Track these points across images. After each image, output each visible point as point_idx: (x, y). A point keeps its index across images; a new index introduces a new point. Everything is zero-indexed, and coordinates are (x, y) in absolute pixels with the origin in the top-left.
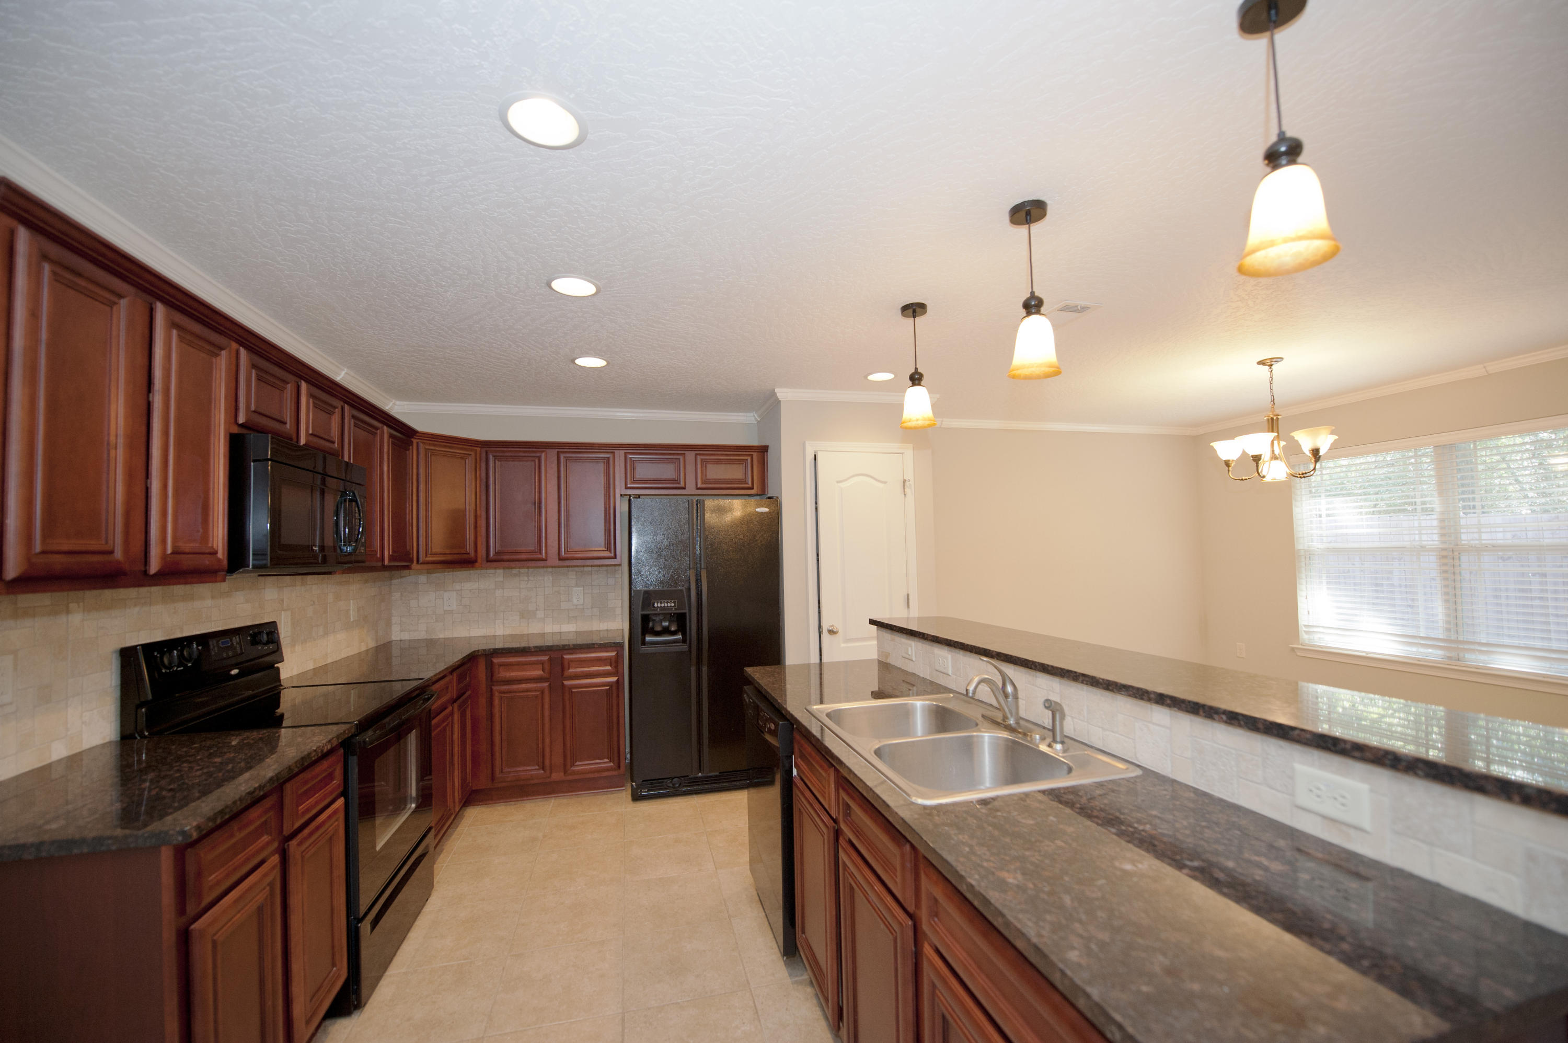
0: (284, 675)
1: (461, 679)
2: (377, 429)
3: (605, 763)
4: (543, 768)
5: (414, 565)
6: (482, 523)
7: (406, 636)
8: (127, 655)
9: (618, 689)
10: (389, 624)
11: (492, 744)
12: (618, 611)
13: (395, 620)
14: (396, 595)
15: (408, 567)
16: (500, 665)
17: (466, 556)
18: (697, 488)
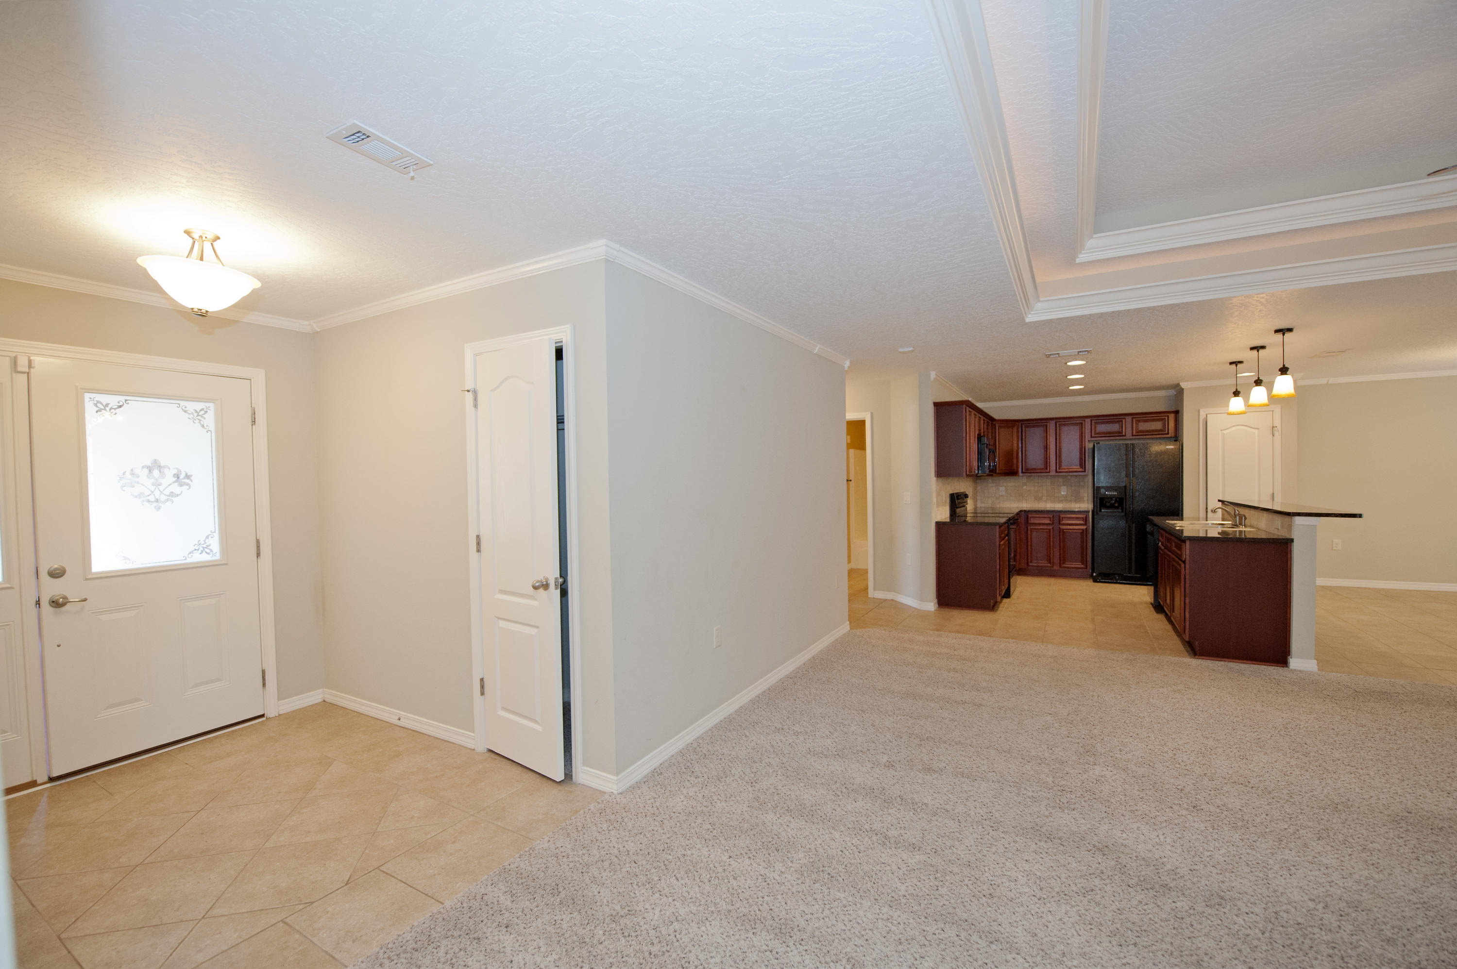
0: (968, 510)
3: (1079, 565)
4: (1050, 563)
6: (1020, 456)
8: (951, 495)
9: (1086, 532)
11: (1027, 549)
12: (1086, 499)
16: (1031, 518)
18: (1133, 435)
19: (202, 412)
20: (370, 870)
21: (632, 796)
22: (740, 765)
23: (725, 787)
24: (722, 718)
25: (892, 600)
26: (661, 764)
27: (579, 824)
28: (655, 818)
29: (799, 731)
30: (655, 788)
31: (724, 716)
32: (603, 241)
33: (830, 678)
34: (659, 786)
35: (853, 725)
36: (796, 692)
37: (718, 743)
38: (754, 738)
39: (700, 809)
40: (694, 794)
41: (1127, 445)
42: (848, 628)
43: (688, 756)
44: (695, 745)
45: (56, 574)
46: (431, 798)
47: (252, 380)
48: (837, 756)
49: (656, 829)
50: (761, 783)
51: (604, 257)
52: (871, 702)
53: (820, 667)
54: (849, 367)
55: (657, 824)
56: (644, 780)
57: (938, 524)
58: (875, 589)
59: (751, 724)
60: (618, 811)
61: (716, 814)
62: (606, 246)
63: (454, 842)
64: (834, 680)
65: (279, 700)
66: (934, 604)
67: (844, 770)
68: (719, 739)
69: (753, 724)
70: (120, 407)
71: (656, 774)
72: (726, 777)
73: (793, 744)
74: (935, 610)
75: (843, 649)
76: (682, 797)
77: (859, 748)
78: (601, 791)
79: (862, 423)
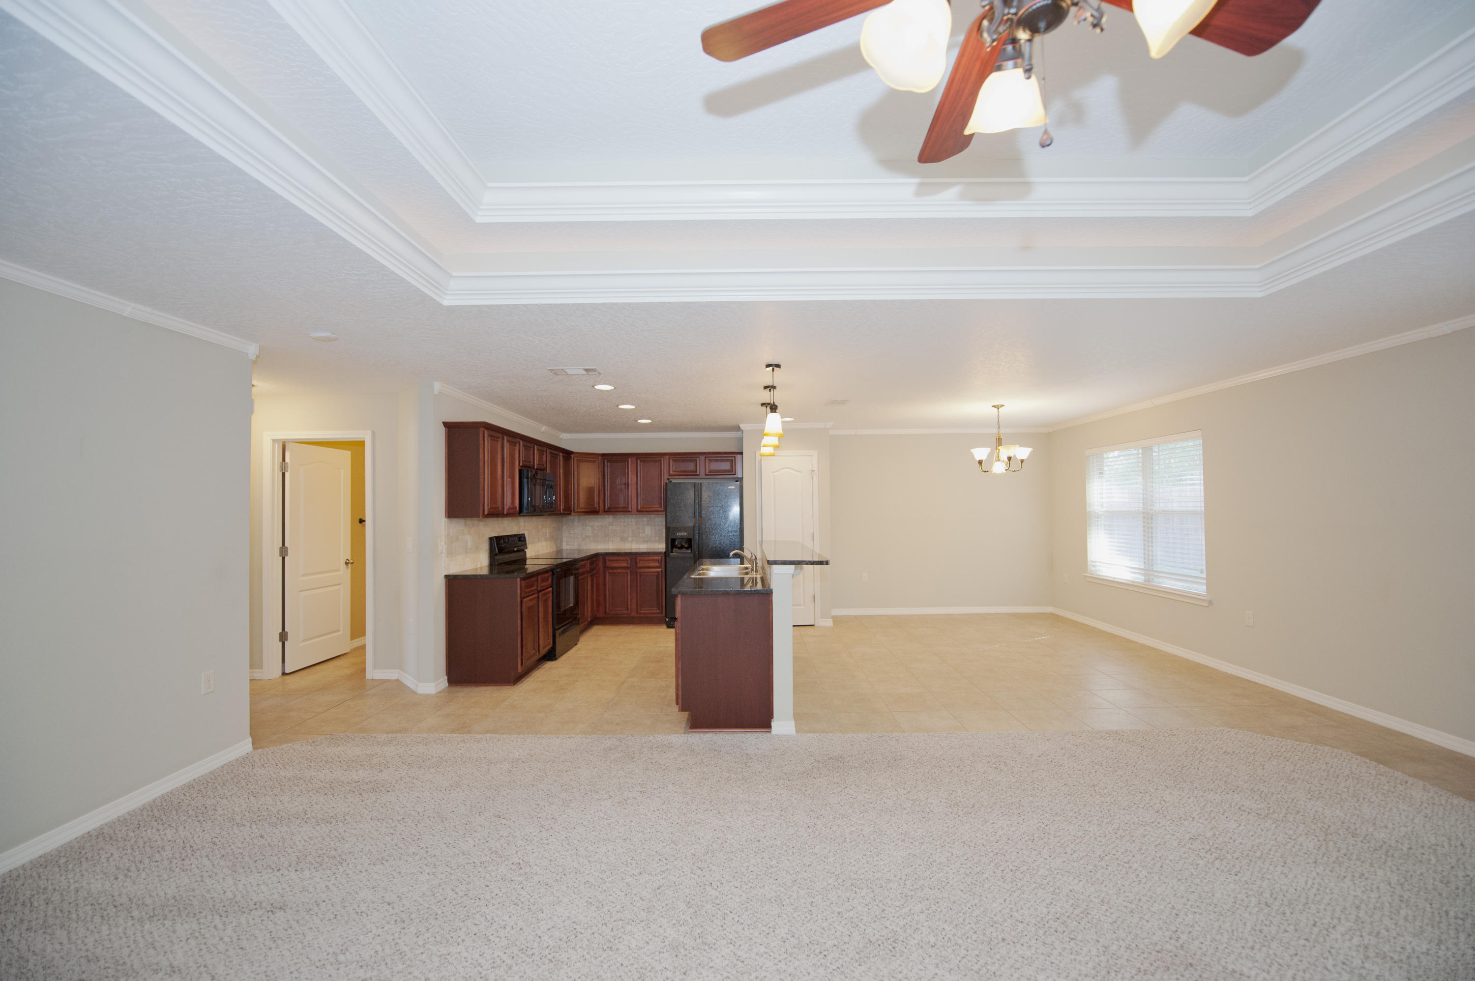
0: (528, 555)
1: (591, 563)
2: (557, 455)
3: (654, 611)
4: (627, 610)
5: (573, 513)
6: (602, 493)
7: (569, 547)
8: (491, 539)
9: (659, 575)
10: (562, 541)
11: (605, 596)
12: (661, 539)
13: (564, 539)
14: (565, 528)
15: (570, 514)
16: (609, 560)
17: (594, 509)
18: (706, 475)
25: (396, 680)
41: (695, 484)
42: (247, 748)
57: (448, 578)
58: (375, 668)
79: (362, 444)
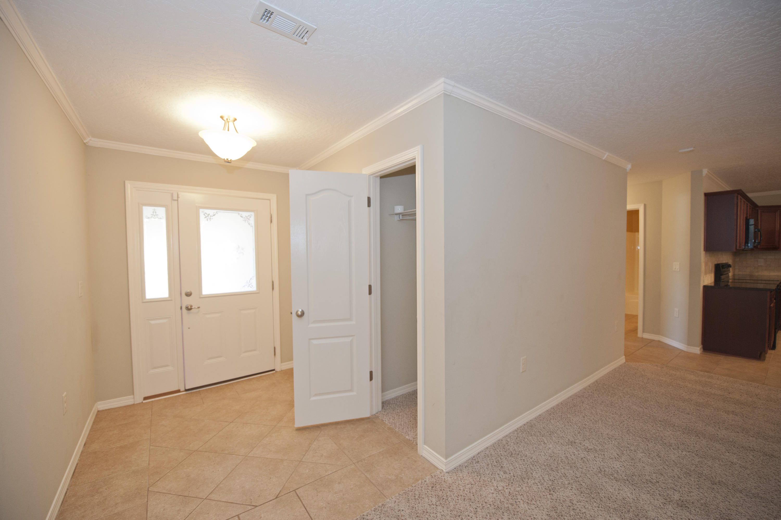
19: (249, 217)
20: (291, 491)
21: (455, 478)
22: (540, 470)
23: (528, 489)
24: (525, 422)
25: (659, 341)
26: (479, 453)
27: (417, 493)
28: (471, 503)
29: (590, 447)
30: (473, 474)
31: (527, 421)
32: (442, 80)
33: (612, 402)
34: (476, 474)
35: (638, 452)
36: (584, 409)
37: (522, 444)
38: (551, 446)
39: (507, 506)
40: (502, 488)
42: (624, 361)
43: (498, 451)
44: (504, 442)
45: (188, 295)
46: (335, 443)
47: (271, 200)
48: (627, 482)
49: (471, 515)
50: (558, 493)
51: (443, 92)
52: (654, 431)
53: (604, 391)
54: (630, 169)
55: (472, 510)
56: (466, 464)
57: (705, 287)
58: (644, 331)
59: (548, 432)
60: (445, 489)
61: (520, 515)
62: (445, 82)
63: (339, 483)
64: (617, 405)
65: (281, 362)
66: (700, 349)
67: (636, 499)
68: (522, 441)
69: (550, 433)
70: (214, 215)
71: (474, 462)
72: (528, 479)
73: (585, 459)
74: (701, 354)
75: (621, 378)
76: (493, 489)
77: (648, 478)
78: (435, 466)
